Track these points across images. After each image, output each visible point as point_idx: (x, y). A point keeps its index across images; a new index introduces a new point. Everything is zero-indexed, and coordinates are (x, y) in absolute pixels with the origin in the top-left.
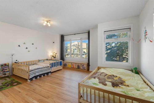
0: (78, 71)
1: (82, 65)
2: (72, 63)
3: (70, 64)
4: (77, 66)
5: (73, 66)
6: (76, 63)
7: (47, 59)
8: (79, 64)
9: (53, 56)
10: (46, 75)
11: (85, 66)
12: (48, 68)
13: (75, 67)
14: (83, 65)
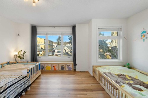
0: (62, 73)
1: (67, 65)
2: (52, 64)
3: (50, 65)
4: (60, 67)
5: (55, 68)
6: (59, 64)
7: (8, 63)
8: (64, 65)
9: (19, 57)
10: (24, 93)
11: (72, 66)
12: (26, 79)
13: (57, 69)
14: (69, 65)
